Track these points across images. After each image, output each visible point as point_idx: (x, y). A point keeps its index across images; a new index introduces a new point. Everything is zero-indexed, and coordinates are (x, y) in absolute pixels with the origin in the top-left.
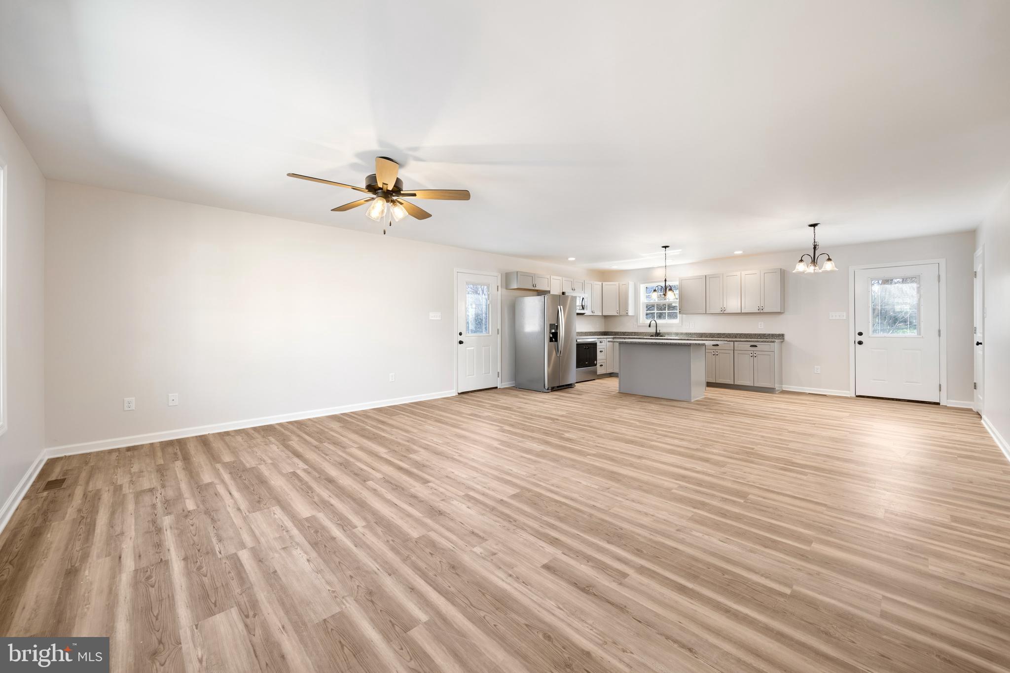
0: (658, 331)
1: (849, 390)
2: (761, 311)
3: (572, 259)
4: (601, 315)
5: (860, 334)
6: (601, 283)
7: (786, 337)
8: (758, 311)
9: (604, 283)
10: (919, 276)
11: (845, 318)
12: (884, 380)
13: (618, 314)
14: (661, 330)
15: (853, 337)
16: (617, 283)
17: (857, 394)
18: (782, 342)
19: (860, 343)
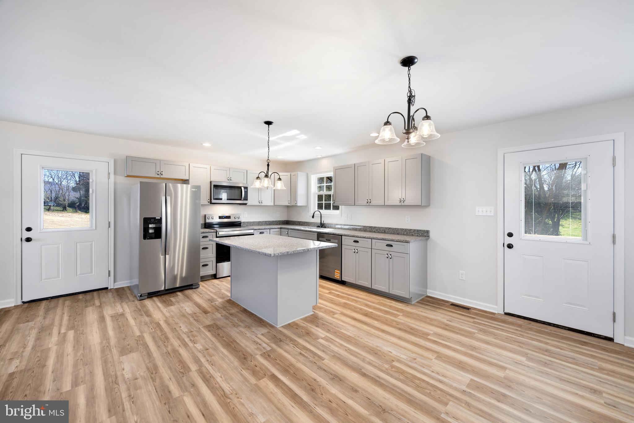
0: (322, 222)
1: (497, 305)
2: (403, 204)
3: (207, 145)
4: (273, 204)
5: (510, 235)
7: (431, 235)
8: (399, 204)
10: (586, 158)
11: (492, 214)
12: (538, 297)
14: (326, 221)
15: (502, 239)
17: (506, 311)
18: (427, 239)
19: (510, 246)
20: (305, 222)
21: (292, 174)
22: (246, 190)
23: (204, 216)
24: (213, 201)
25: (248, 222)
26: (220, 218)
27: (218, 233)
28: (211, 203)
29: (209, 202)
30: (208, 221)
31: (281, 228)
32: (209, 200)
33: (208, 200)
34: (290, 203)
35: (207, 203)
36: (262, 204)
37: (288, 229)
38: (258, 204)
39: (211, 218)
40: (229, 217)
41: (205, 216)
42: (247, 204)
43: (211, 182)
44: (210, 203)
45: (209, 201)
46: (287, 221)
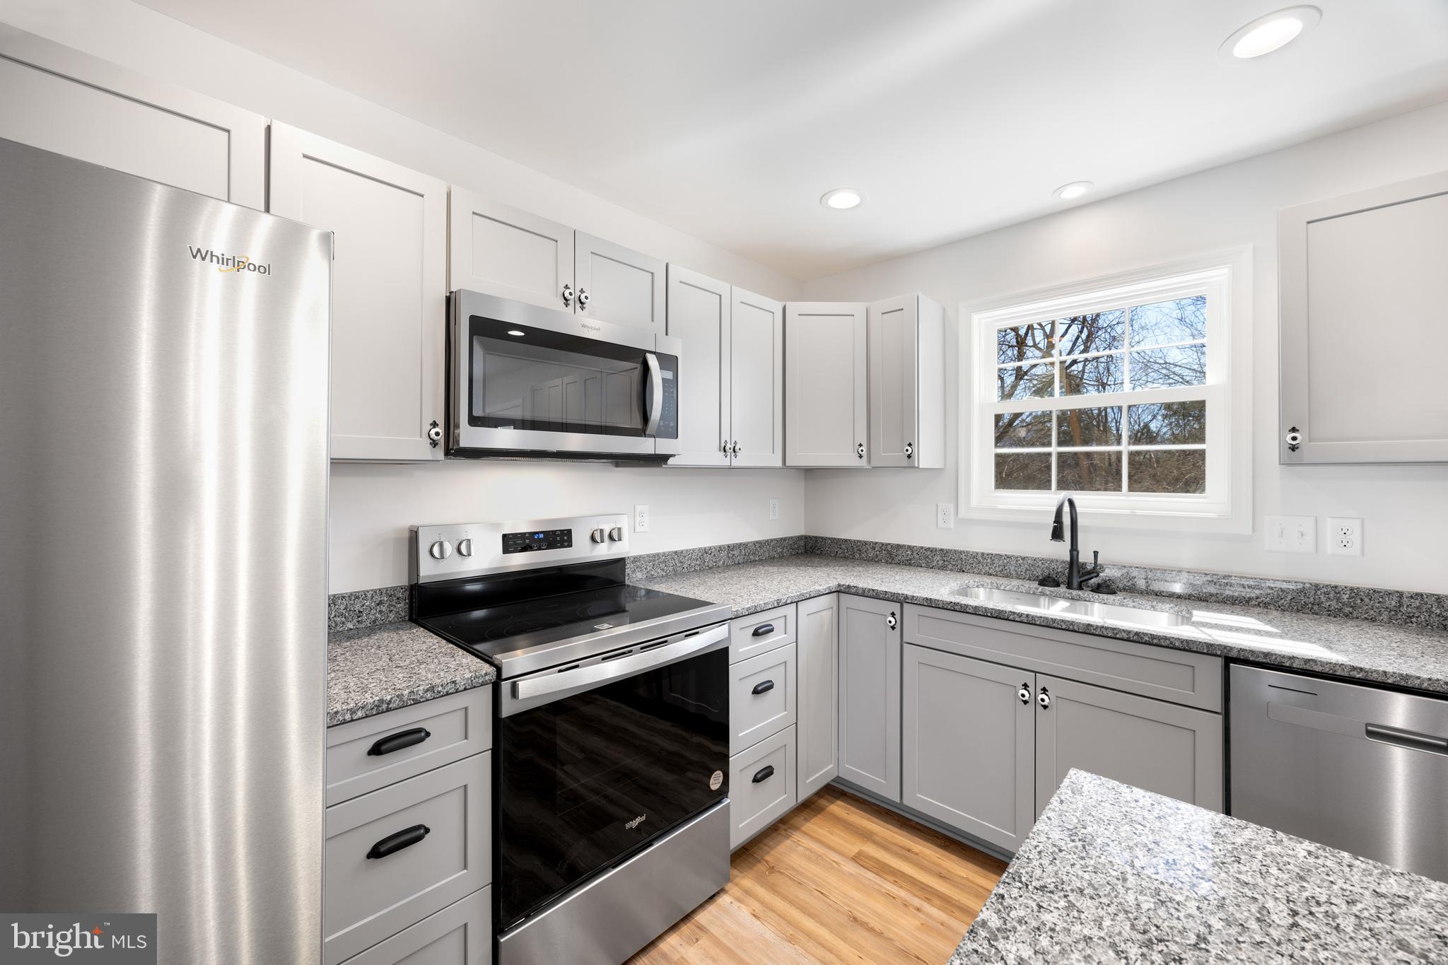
4: (778, 463)
6: (777, 306)
9: (790, 305)
13: (863, 463)
16: (857, 308)
20: (932, 550)
21: (879, 305)
22: (669, 375)
23: (406, 535)
24: (470, 437)
25: (654, 558)
26: (513, 543)
27: (506, 687)
28: (454, 451)
29: (434, 444)
30: (429, 571)
31: (841, 591)
32: (440, 430)
33: (427, 427)
34: (865, 458)
35: (425, 452)
36: (737, 462)
37: (902, 600)
38: (719, 460)
39: (449, 549)
40: (560, 538)
41: (413, 537)
42: (671, 461)
43: (450, 302)
44: (448, 453)
45: (441, 439)
46: (806, 537)
